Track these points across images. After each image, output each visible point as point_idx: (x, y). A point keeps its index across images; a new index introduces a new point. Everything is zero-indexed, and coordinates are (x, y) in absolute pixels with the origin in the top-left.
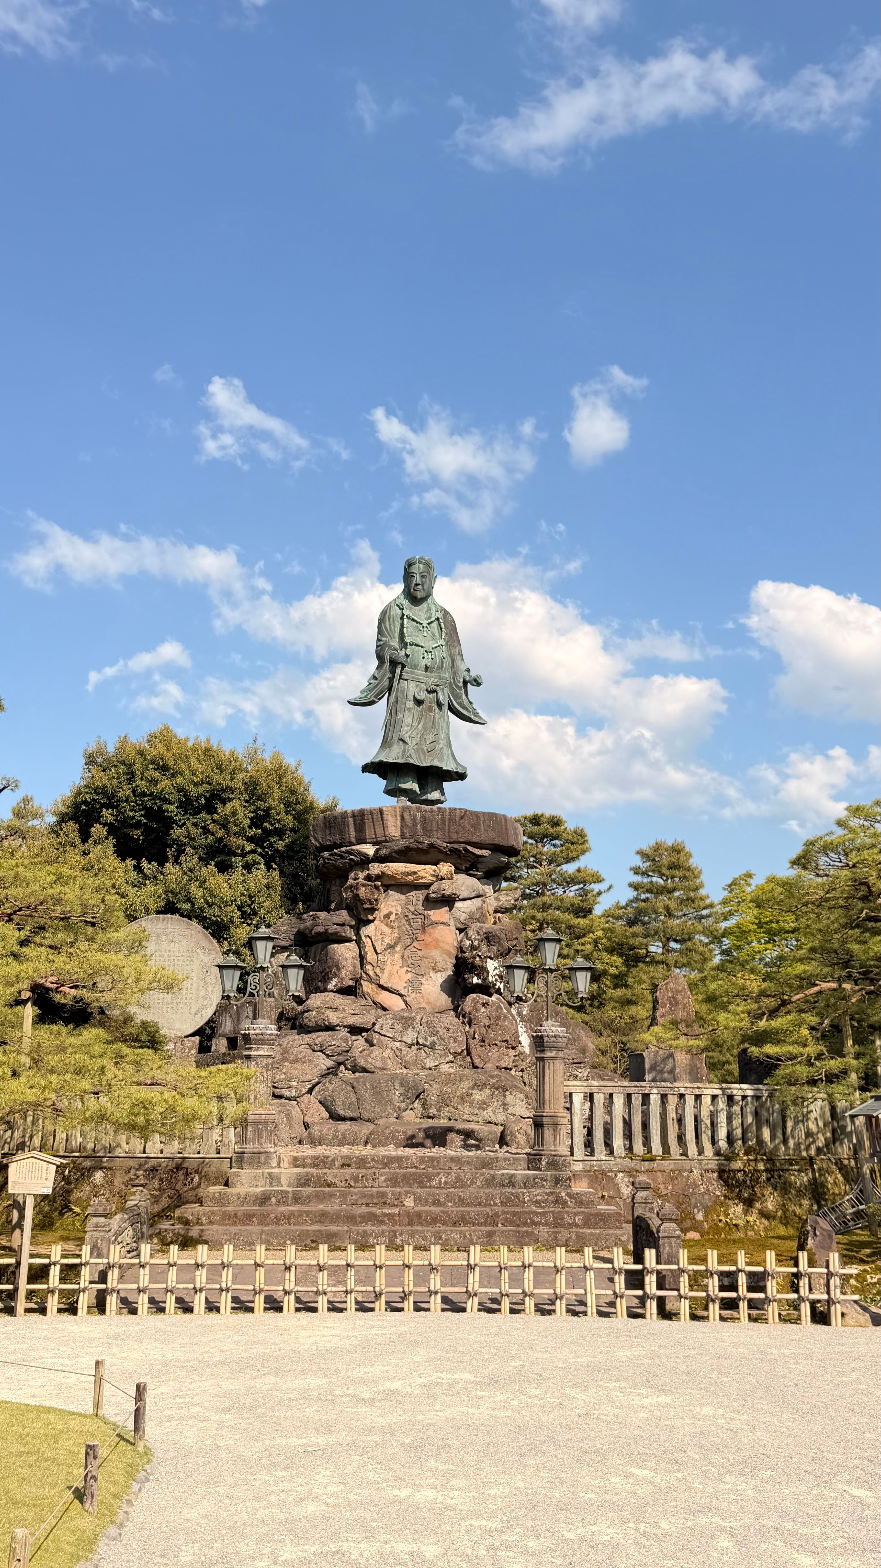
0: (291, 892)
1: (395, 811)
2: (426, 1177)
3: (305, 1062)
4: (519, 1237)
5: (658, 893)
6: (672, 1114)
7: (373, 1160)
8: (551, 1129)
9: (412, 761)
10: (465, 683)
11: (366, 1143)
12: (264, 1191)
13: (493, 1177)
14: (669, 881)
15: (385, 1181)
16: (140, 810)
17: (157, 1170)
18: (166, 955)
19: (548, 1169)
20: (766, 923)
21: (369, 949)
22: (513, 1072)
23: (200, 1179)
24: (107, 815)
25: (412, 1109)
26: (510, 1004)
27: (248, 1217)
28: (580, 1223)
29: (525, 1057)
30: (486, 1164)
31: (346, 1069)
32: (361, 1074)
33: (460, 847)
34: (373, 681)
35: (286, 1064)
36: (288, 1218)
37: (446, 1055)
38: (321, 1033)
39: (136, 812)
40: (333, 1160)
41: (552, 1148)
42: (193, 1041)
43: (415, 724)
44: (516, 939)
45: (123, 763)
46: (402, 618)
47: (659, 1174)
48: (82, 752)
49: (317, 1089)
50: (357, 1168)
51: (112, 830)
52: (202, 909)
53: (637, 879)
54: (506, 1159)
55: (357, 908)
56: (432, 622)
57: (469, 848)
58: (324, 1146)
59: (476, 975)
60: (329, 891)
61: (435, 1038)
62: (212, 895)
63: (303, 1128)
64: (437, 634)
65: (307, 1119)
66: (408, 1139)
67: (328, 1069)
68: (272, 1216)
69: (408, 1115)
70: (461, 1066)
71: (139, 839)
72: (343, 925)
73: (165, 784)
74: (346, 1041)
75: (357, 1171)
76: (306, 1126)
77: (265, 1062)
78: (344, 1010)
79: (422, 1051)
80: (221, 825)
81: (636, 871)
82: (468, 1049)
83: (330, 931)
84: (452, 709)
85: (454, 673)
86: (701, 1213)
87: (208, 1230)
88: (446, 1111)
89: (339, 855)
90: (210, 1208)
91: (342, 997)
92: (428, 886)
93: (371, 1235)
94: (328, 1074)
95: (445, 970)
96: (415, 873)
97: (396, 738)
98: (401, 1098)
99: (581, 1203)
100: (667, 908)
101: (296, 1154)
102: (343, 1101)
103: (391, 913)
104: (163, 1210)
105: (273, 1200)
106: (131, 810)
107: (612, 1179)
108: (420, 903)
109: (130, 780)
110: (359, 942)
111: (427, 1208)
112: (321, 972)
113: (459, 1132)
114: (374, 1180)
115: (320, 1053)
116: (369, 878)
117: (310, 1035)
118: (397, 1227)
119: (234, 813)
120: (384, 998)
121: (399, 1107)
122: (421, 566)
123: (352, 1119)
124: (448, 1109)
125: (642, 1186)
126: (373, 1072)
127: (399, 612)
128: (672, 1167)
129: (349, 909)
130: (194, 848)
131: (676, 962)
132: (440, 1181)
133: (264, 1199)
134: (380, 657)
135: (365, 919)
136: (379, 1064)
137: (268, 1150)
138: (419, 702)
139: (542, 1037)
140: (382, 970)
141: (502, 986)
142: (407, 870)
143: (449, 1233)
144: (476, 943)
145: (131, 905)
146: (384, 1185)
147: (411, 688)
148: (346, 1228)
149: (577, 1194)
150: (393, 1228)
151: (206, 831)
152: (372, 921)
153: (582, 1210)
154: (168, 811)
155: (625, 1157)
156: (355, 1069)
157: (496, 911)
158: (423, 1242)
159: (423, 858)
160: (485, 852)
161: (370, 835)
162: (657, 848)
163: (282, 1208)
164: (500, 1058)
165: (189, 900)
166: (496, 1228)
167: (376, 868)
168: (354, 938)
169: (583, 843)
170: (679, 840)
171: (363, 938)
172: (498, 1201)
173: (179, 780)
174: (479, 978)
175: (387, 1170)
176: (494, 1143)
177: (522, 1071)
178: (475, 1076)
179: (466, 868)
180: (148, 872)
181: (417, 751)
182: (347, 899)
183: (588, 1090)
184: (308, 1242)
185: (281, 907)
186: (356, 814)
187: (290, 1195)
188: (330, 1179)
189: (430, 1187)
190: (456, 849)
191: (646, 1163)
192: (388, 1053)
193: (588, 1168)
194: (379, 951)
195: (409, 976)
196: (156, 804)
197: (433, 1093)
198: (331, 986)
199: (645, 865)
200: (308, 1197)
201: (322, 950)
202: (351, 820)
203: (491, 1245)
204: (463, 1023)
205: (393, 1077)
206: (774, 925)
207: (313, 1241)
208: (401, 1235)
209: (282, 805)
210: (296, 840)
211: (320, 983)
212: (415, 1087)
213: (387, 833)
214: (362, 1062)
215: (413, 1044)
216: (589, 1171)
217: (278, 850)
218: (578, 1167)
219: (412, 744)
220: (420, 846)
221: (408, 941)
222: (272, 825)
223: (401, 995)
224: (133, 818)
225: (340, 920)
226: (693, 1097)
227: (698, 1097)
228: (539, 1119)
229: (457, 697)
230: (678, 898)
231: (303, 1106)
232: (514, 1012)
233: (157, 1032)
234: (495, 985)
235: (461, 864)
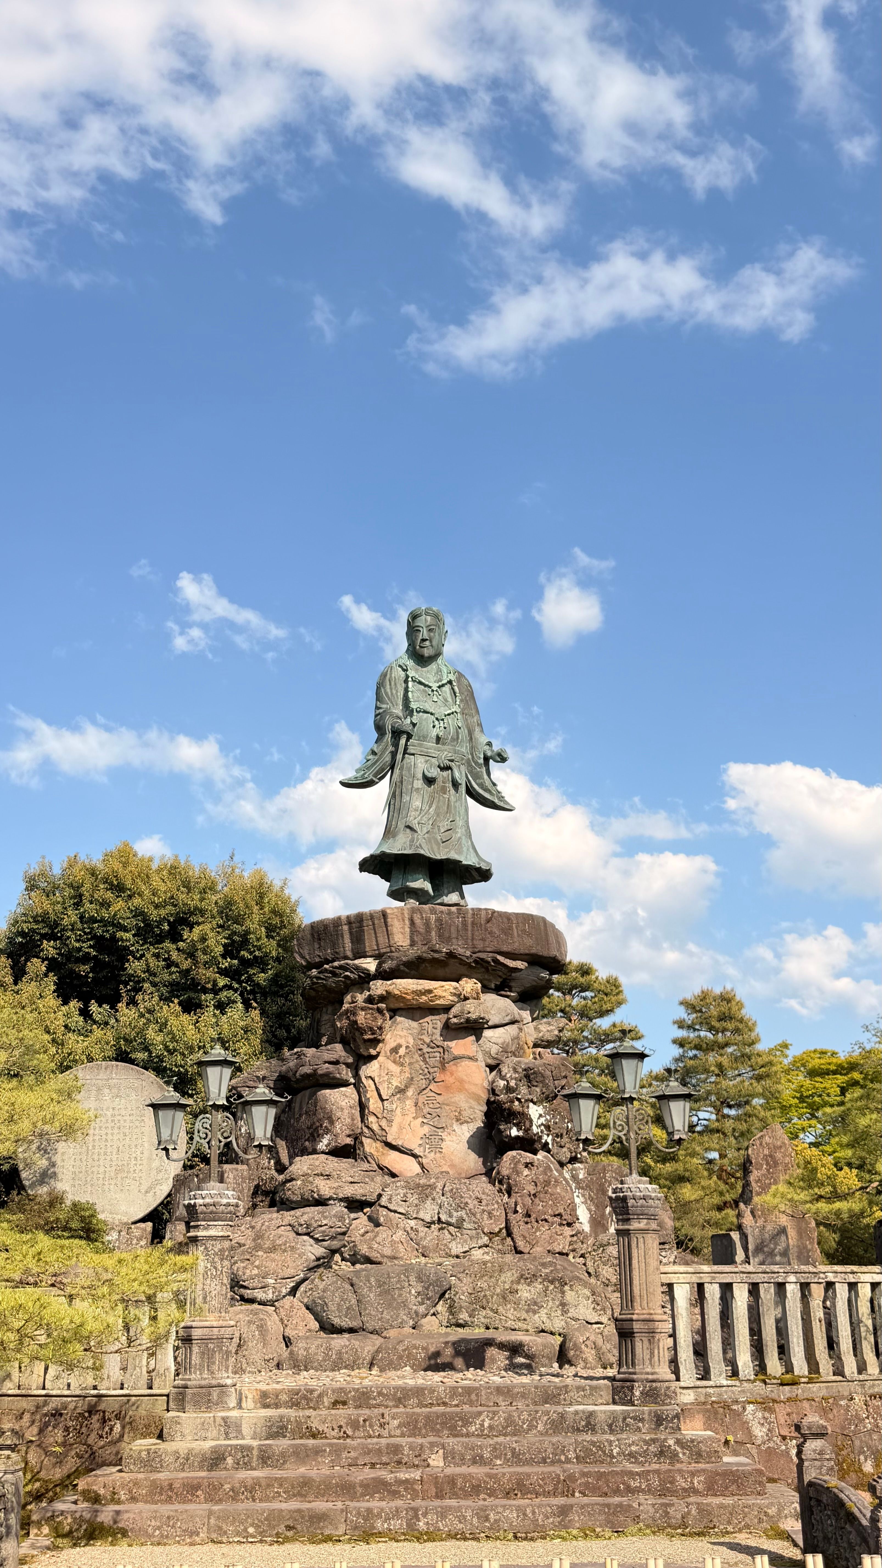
0: (275, 1036)
1: (403, 914)
2: (461, 1419)
3: (285, 1251)
4: (608, 1514)
5: (707, 1049)
6: (818, 1313)
7: (380, 1394)
8: (645, 1340)
9: (422, 852)
10: (486, 759)
11: (371, 1365)
12: (216, 1446)
13: (562, 1416)
14: (720, 1034)
15: (399, 1427)
16: (89, 940)
17: (61, 1415)
18: (109, 1113)
19: (644, 1403)
20: (807, 1097)
21: (372, 1094)
22: (571, 1257)
23: (123, 1427)
24: (49, 948)
25: (434, 1314)
26: (562, 1164)
27: (192, 1488)
28: (701, 1487)
29: (586, 1237)
30: (549, 1397)
31: (343, 1259)
32: (363, 1266)
33: (488, 957)
34: (371, 757)
35: (260, 1253)
36: (251, 1490)
37: (478, 1237)
38: (307, 1209)
39: (84, 942)
40: (320, 1396)
41: (649, 1370)
42: (142, 1229)
43: (426, 807)
44: (565, 1077)
45: (71, 886)
46: (406, 682)
47: (806, 1404)
48: (21, 876)
49: (302, 1288)
50: (356, 1407)
51: (53, 965)
52: (161, 1059)
53: (682, 1034)
54: (580, 1388)
55: (355, 1040)
56: (443, 685)
57: (501, 959)
58: (312, 1371)
59: (515, 1125)
60: (319, 1021)
61: (463, 1213)
62: (174, 1039)
63: (283, 1344)
64: (450, 699)
65: (289, 1332)
66: (430, 1358)
67: (318, 1259)
68: (227, 1487)
69: (430, 1324)
70: (499, 1251)
71: (86, 976)
72: (336, 1063)
73: (119, 906)
74: (341, 1218)
75: (356, 1412)
76: (287, 1341)
77: (218, 1246)
78: (339, 1177)
79: (446, 1231)
80: (188, 954)
81: (681, 1024)
82: (508, 1228)
83: (320, 1072)
84: (471, 792)
85: (472, 748)
86: (869, 1462)
87: (127, 1512)
88: (482, 1317)
89: (331, 972)
90: (132, 1476)
91: (336, 1159)
92: (447, 1009)
93: (379, 1516)
94: (318, 1266)
95: (472, 1120)
96: (430, 991)
97: (401, 825)
98: (419, 1299)
99: (699, 1454)
100: (720, 1066)
101: (263, 1387)
102: (339, 1305)
103: (400, 1046)
104: (69, 1476)
105: (230, 1460)
106: (77, 941)
107: (739, 1415)
108: (438, 1032)
109: (77, 905)
110: (358, 1085)
111: (464, 1470)
112: (309, 1128)
113: (502, 1346)
114: (382, 1426)
115: (306, 1238)
116: (370, 1000)
117: (292, 1212)
118: (418, 1503)
119: (203, 939)
120: (393, 1159)
121: (416, 1313)
122: (429, 618)
123: (351, 1331)
124: (483, 1313)
125: (814, 1431)
126: (380, 1263)
127: (402, 674)
128: (824, 1393)
129: (344, 1042)
130: (154, 985)
131: (734, 1130)
132: (482, 1425)
133: (215, 1460)
134: (380, 729)
135: (366, 1054)
136: (388, 1251)
137: (222, 1382)
138: (429, 781)
139: (624, 1199)
140: (389, 1122)
141: (549, 1139)
142: (420, 988)
143: (500, 1510)
144: (513, 1083)
145: (70, 1054)
146: (398, 1432)
147: (420, 765)
148: (339, 1505)
149: (692, 1441)
150: (413, 1504)
151: (170, 964)
152: (375, 1057)
153: (702, 1466)
154: (122, 940)
155: (754, 1381)
156: (355, 1259)
157: (536, 1046)
158: (460, 1526)
159: (441, 972)
160: (520, 964)
161: (370, 946)
162: (704, 996)
163: (243, 1474)
164: (552, 1239)
165: (146, 1049)
166: (570, 1501)
167: (379, 987)
168: (352, 1080)
169: (618, 994)
170: (729, 987)
171: (364, 1080)
172: (571, 1455)
173: (137, 901)
174: (519, 1129)
175: (401, 1409)
176: (550, 1359)
177: (582, 1256)
178: (521, 1264)
179: (496, 985)
180: (97, 1017)
181: (429, 841)
182: (341, 1028)
183: (695, 1279)
184: (281, 1529)
185: (261, 1053)
186: (353, 920)
187: (255, 1452)
188: (315, 1425)
189: (468, 1435)
190: (482, 959)
191: (787, 1388)
192: (400, 1235)
193: (702, 1399)
194: (384, 1097)
195: (426, 1129)
196: (108, 931)
197: (463, 1289)
198: (322, 1145)
199: (689, 1018)
200: (283, 1455)
201: (310, 1099)
202: (346, 928)
203: (566, 1527)
204: (500, 1191)
205: (408, 1269)
206: (816, 1099)
207: (289, 1528)
208: (425, 1515)
209: (263, 929)
210: (281, 972)
211: (307, 1143)
212: (438, 1282)
213: (392, 942)
214: (364, 1249)
215: (433, 1223)
216: (704, 1403)
217: (258, 984)
218: (688, 1397)
219: (422, 831)
220: (436, 955)
221: (423, 1084)
222: (251, 953)
223: (415, 1156)
224: (79, 949)
225: (332, 1057)
226: (846, 1286)
227: (852, 1286)
228: (626, 1325)
229: (477, 777)
230: (732, 1054)
231: (283, 1313)
232: (567, 1176)
233: (92, 1216)
234: (540, 1137)
235: (490, 981)
